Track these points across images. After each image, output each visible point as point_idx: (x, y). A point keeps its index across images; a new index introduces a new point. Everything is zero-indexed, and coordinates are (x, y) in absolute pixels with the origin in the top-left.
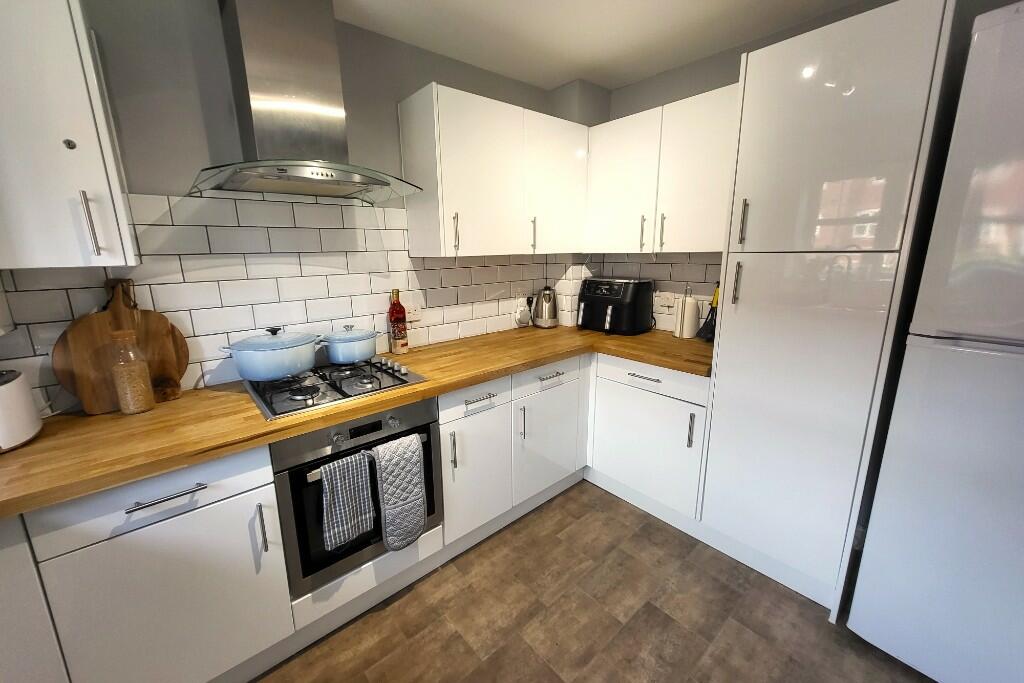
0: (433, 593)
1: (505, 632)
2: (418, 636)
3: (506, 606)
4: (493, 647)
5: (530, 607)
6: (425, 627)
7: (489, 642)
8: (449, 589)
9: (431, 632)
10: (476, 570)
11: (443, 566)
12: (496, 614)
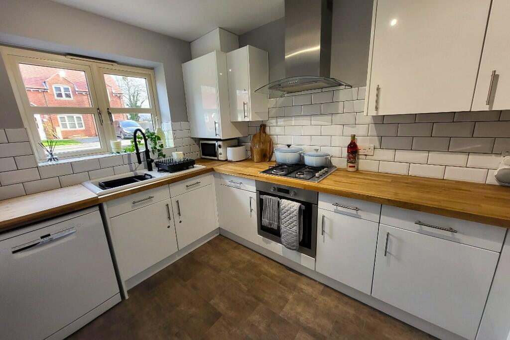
0: (304, 284)
1: (297, 322)
2: (281, 286)
3: (313, 319)
4: (288, 318)
5: (319, 334)
6: (286, 287)
7: (289, 315)
8: (308, 290)
9: (285, 290)
10: (327, 299)
11: (320, 283)
12: (306, 316)
